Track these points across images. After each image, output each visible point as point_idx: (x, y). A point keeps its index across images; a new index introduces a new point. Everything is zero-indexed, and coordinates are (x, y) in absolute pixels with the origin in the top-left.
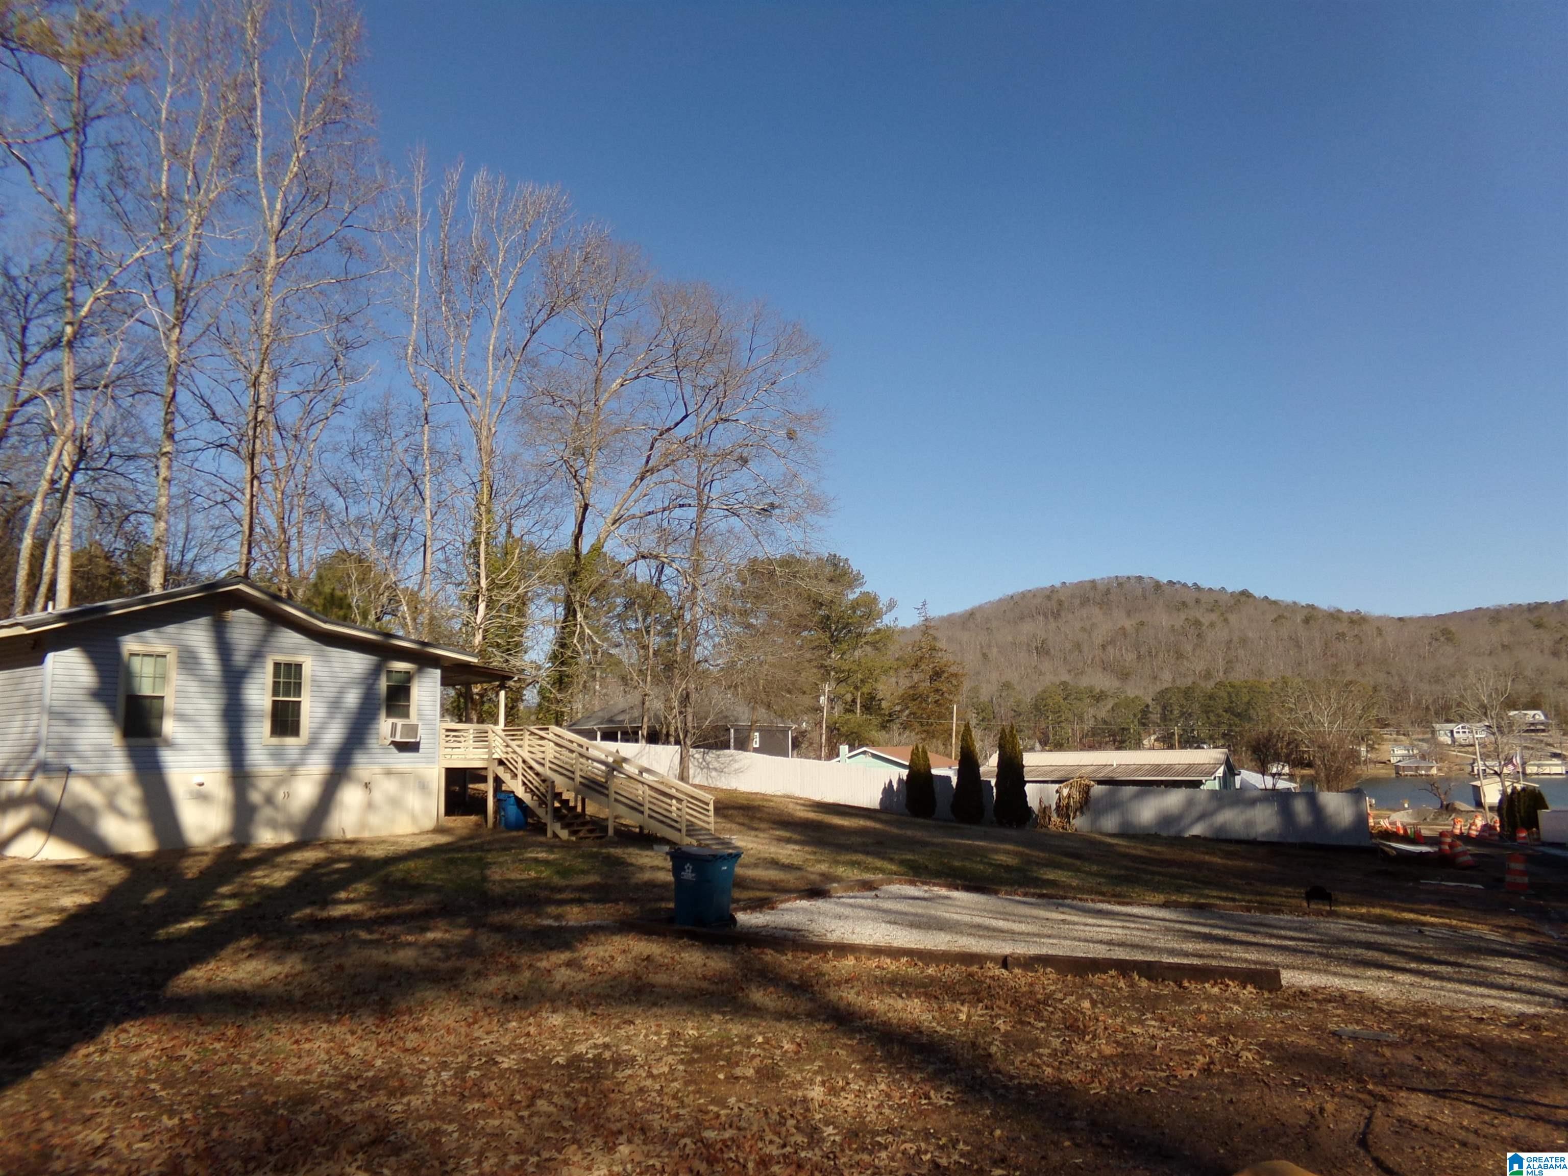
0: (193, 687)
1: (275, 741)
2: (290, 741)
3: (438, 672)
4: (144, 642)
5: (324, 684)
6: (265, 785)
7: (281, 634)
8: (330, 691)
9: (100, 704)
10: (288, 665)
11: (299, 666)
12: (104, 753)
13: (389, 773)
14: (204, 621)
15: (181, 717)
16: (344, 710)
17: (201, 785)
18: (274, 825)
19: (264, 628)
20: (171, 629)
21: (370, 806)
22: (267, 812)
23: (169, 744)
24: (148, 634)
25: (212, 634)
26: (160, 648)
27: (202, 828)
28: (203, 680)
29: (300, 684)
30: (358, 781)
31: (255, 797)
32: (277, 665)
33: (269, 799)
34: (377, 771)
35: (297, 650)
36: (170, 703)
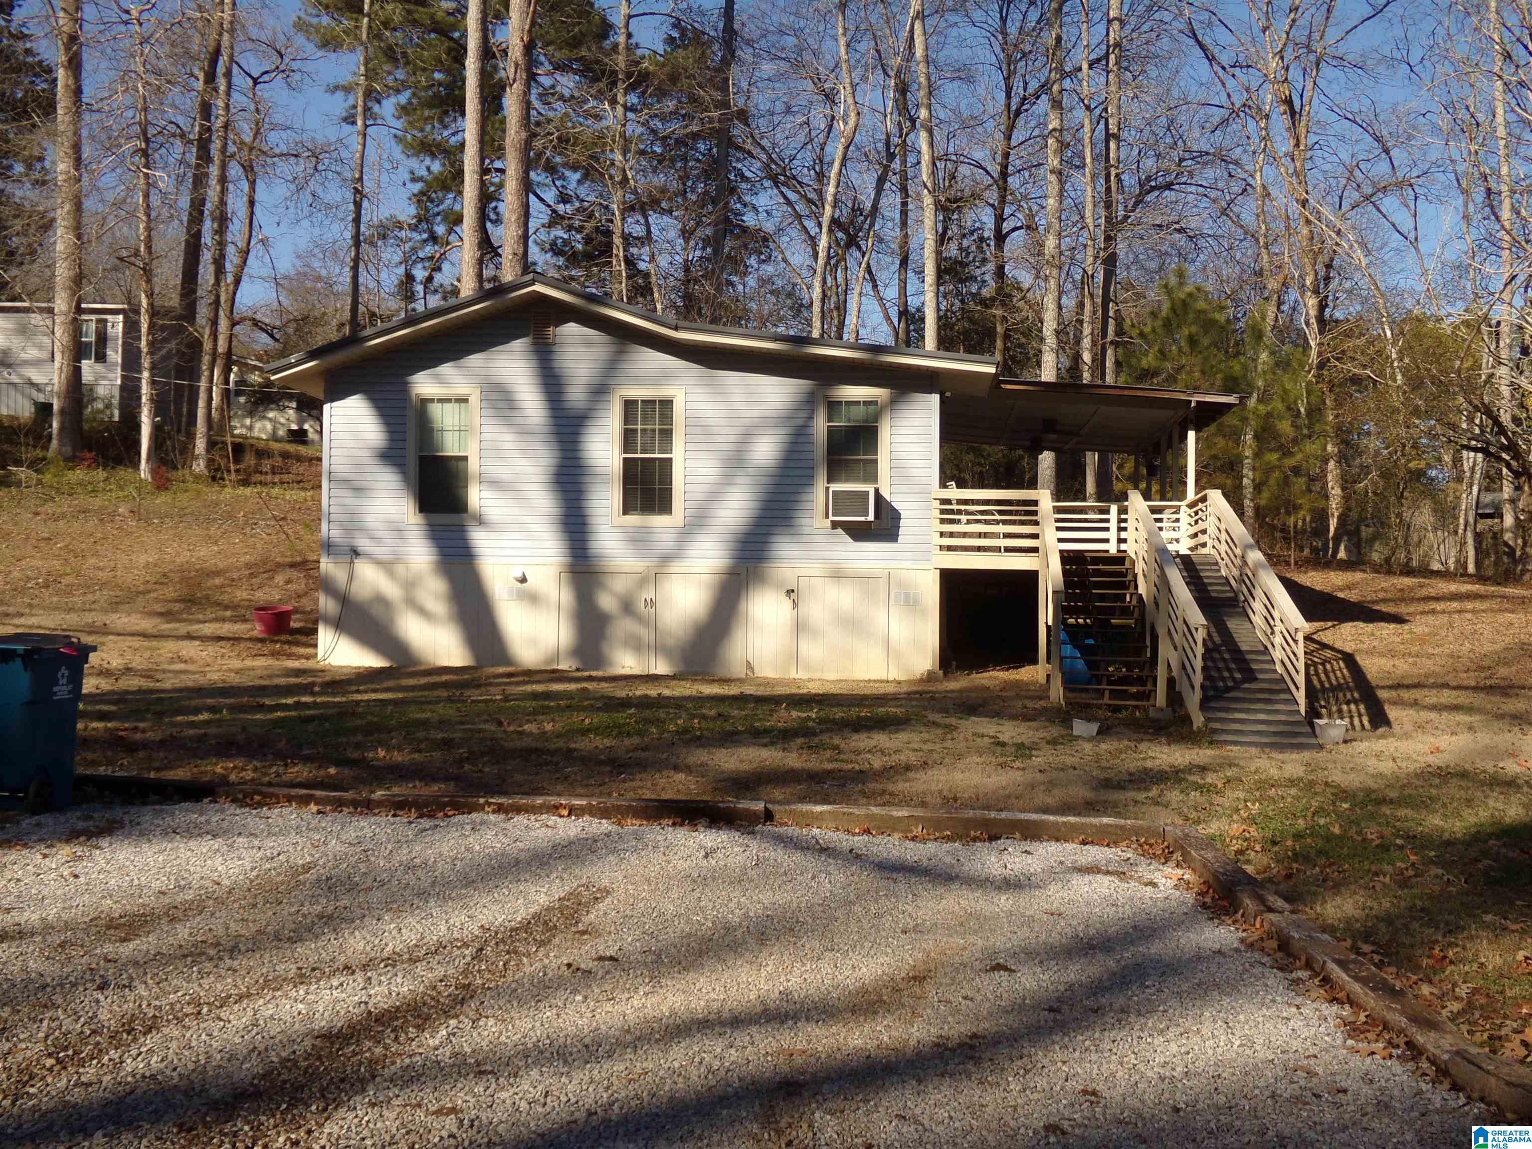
0: (507, 439)
1: (634, 519)
2: (658, 521)
3: (935, 398)
4: (440, 380)
5: (715, 430)
6: (619, 585)
7: (635, 356)
8: (726, 439)
9: (388, 469)
10: (649, 403)
11: (667, 404)
12: (399, 531)
13: (837, 575)
14: (519, 345)
15: (495, 484)
16: (751, 471)
17: (523, 580)
18: (637, 646)
19: (612, 348)
20: (475, 360)
21: (799, 627)
22: (624, 626)
23: (480, 521)
24: (446, 369)
25: (534, 364)
26: (462, 389)
27: (533, 642)
28: (523, 431)
29: (670, 431)
30: (778, 586)
31: (607, 602)
32: (629, 405)
33: (627, 607)
34: (816, 573)
35: (665, 377)
36: (473, 465)
